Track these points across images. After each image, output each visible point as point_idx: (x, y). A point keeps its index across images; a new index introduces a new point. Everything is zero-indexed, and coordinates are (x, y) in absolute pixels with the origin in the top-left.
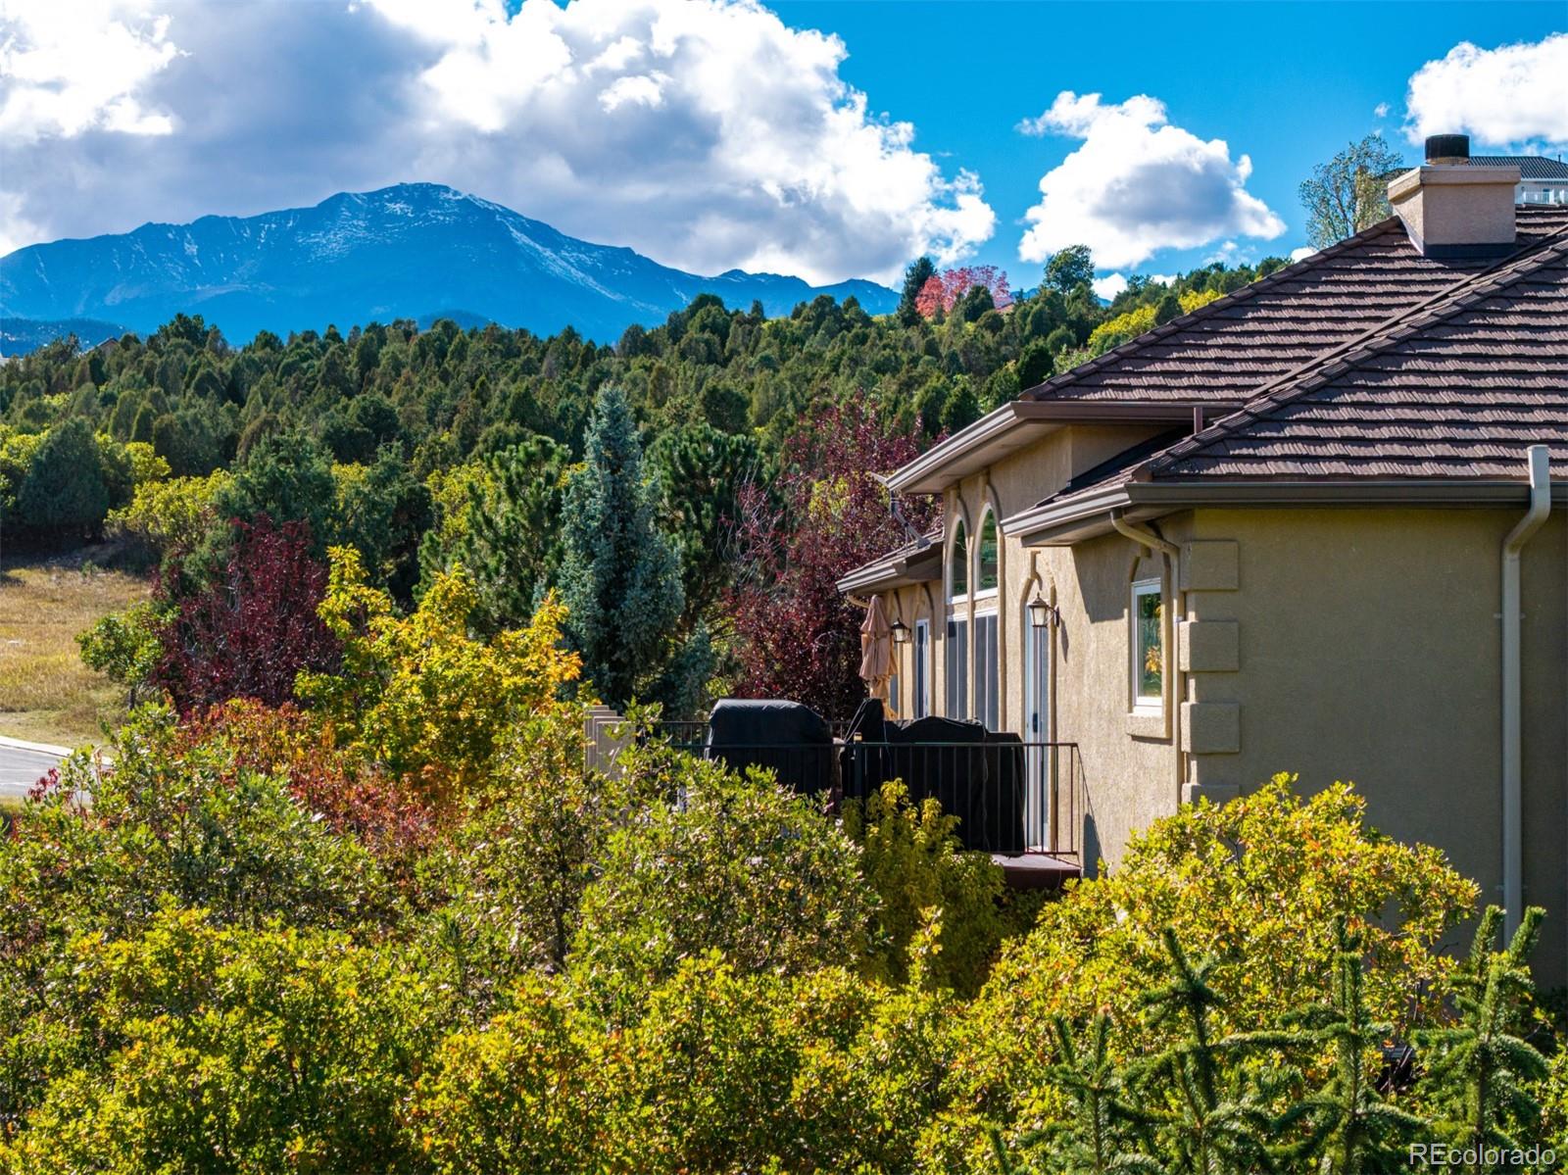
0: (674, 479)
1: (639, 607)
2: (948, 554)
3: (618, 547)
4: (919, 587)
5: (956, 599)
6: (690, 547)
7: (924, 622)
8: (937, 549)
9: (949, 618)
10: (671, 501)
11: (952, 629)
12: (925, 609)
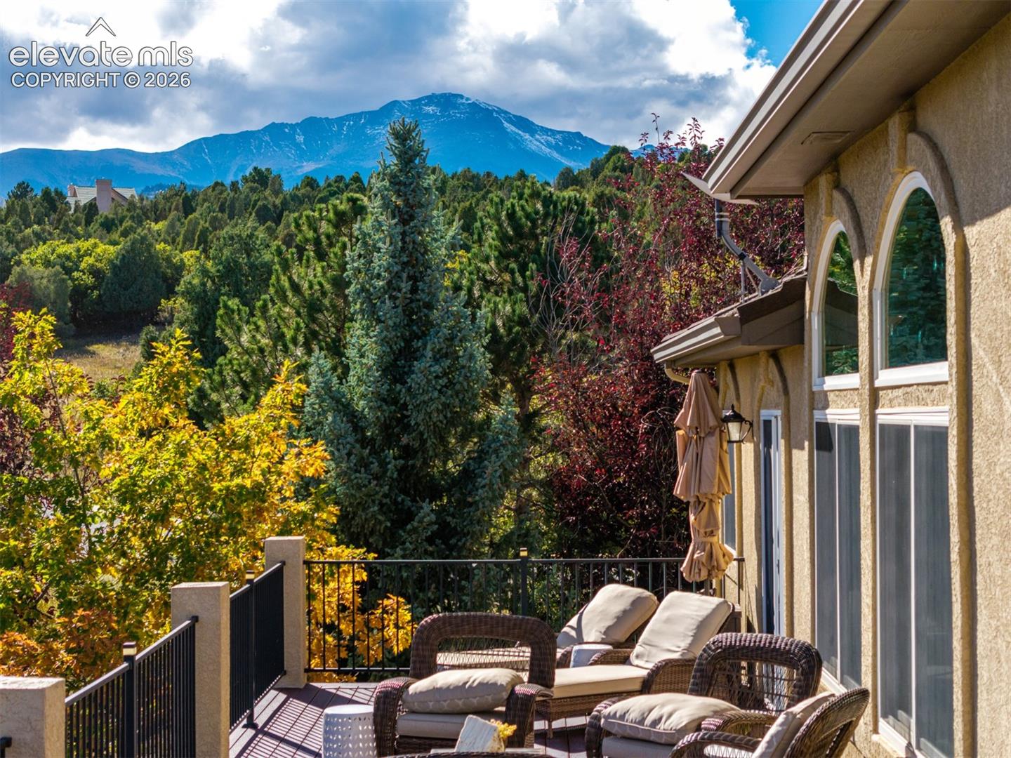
0: (501, 240)
1: (429, 381)
2: (814, 299)
3: (408, 312)
4: (763, 359)
5: (832, 382)
6: (514, 311)
7: (775, 414)
8: (795, 292)
9: (818, 415)
10: (498, 264)
11: (824, 437)
12: (774, 393)
